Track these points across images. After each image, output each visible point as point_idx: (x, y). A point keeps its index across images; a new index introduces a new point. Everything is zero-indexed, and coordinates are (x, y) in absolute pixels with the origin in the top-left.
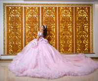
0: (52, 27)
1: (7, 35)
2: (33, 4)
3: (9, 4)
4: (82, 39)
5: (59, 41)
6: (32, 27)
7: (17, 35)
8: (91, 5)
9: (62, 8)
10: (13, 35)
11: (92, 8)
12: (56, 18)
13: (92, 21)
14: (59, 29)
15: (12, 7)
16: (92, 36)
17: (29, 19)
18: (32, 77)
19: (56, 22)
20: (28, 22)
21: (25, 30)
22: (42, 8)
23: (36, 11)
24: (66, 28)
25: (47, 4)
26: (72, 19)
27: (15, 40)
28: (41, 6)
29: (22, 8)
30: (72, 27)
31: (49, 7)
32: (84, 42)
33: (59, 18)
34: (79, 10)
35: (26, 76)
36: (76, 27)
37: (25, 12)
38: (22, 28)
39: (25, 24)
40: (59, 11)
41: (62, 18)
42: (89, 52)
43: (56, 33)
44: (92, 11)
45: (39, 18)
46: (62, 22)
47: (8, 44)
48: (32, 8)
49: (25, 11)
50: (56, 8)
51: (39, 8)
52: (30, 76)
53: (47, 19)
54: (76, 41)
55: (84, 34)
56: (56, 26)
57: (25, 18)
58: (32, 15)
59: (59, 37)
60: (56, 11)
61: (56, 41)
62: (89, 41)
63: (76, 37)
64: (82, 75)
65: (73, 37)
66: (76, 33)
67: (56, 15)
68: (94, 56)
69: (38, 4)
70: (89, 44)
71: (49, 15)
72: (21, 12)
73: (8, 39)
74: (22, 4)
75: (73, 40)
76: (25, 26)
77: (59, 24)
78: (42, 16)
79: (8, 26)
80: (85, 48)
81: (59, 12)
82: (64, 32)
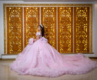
0: (52, 27)
1: (8, 35)
2: (33, 5)
3: (9, 5)
4: (81, 39)
5: (59, 41)
6: (32, 27)
7: (17, 35)
8: (91, 5)
9: (61, 8)
10: (13, 35)
11: (92, 8)
12: (55, 19)
13: (92, 21)
14: (59, 30)
15: (12, 8)
16: (92, 36)
17: (29, 19)
18: (34, 76)
19: (56, 22)
20: (28, 23)
21: (25, 30)
22: (42, 8)
23: (36, 12)
24: (65, 28)
25: (47, 5)
26: (72, 19)
27: (15, 40)
28: (40, 6)
29: (21, 8)
30: (72, 27)
31: (49, 7)
32: (83, 42)
33: (59, 19)
34: (79, 10)
35: (28, 74)
36: (75, 27)
37: (25, 13)
38: (22, 28)
39: (25, 24)
40: (58, 11)
41: (62, 19)
42: (88, 52)
43: (56, 33)
44: (92, 11)
45: (39, 18)
46: (62, 22)
47: (8, 44)
48: (32, 8)
49: (25, 11)
50: (55, 8)
51: (38, 8)
52: (31, 75)
53: (47, 19)
54: (75, 42)
55: (84, 34)
56: (55, 26)
57: (25, 19)
58: (32, 15)
59: (59, 37)
60: (55, 11)
61: (56, 41)
62: (88, 41)
63: (75, 37)
64: (80, 74)
65: (72, 37)
66: (75, 33)
67: (56, 15)
68: (93, 55)
69: (38, 5)
70: (88, 44)
71: (49, 15)
72: (21, 13)
73: (8, 39)
74: (22, 5)
75: (72, 40)
76: (25, 26)
77: (58, 24)
78: (42, 16)
79: (8, 26)
80: (84, 48)
81: (58, 13)
82: (63, 33)
